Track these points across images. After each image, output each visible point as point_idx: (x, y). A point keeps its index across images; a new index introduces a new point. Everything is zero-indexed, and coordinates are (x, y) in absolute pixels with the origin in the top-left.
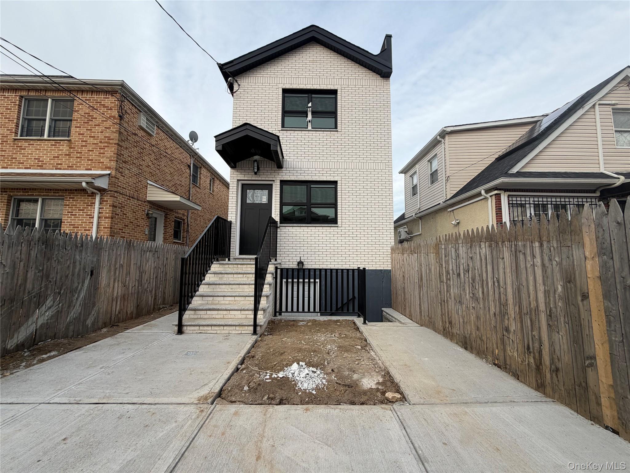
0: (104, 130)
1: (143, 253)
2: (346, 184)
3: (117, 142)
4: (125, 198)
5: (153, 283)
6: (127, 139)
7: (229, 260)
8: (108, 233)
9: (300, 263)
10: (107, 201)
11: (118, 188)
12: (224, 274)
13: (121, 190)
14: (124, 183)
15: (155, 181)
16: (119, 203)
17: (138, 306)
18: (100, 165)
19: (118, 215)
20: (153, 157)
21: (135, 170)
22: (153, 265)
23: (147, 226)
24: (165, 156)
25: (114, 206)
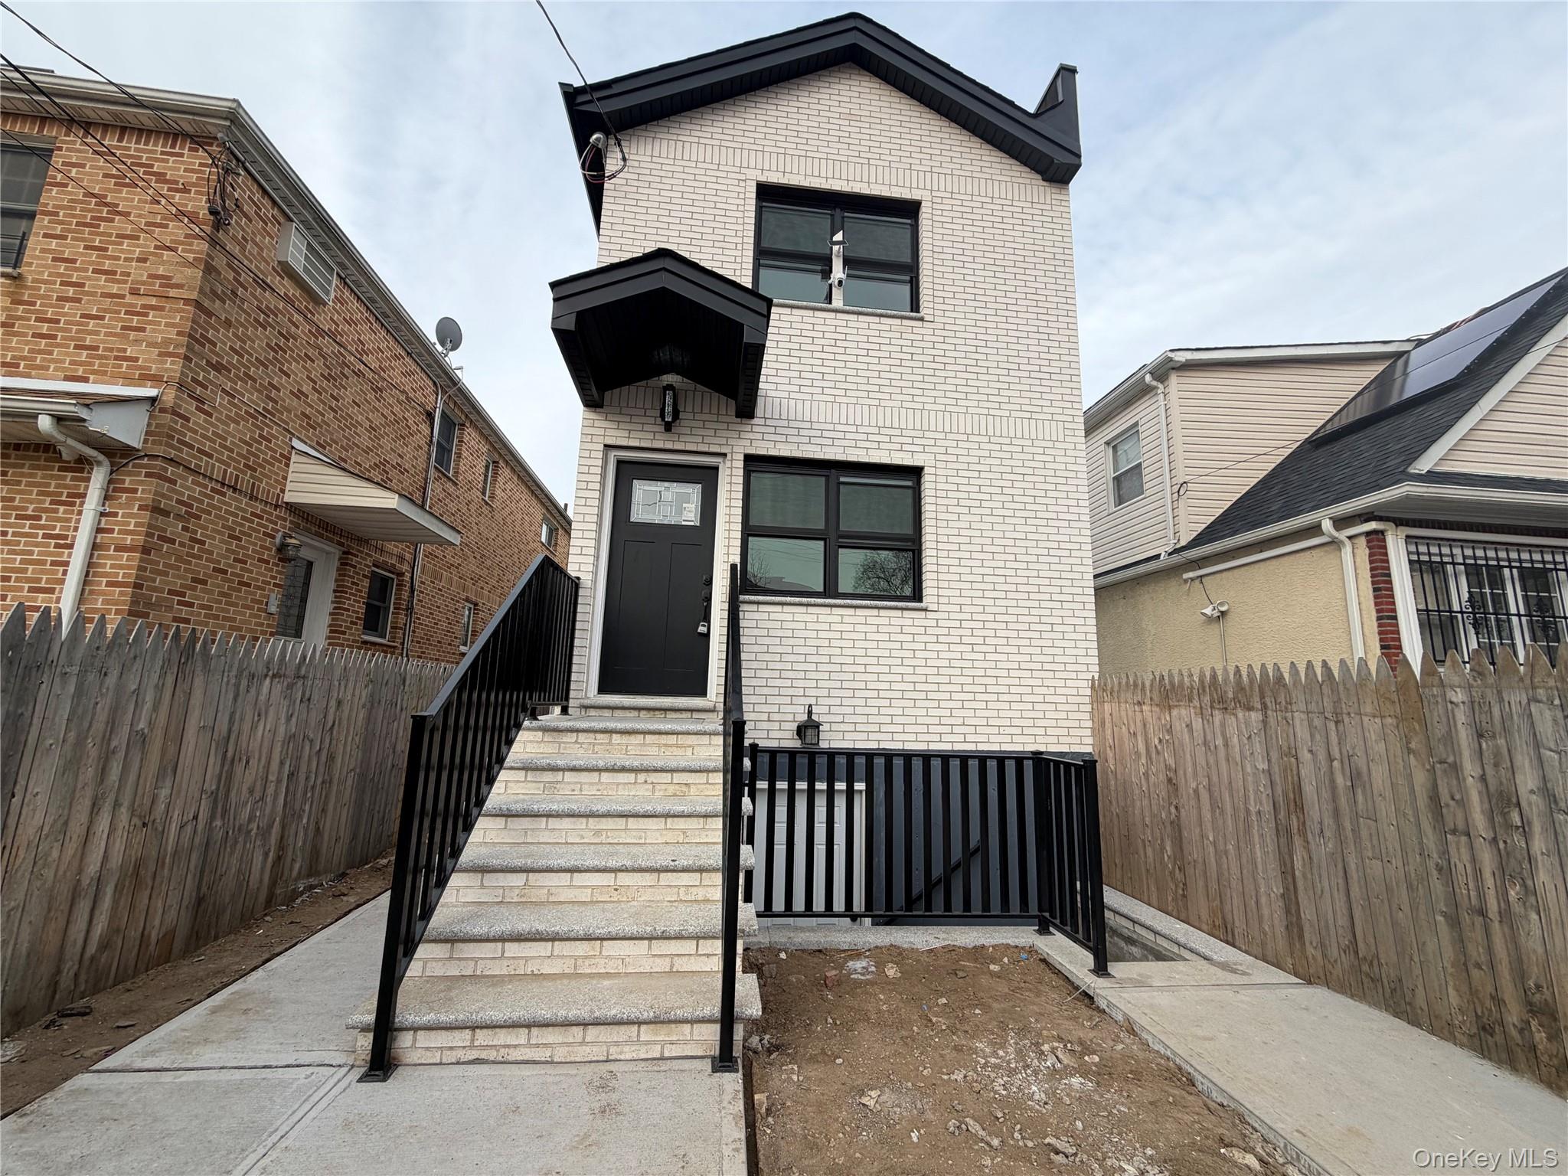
0: (152, 254)
1: (244, 683)
2: (950, 479)
3: (194, 295)
4: (206, 487)
5: (275, 799)
6: (234, 293)
7: (565, 710)
8: (124, 603)
9: (808, 728)
10: (135, 491)
11: (180, 450)
12: (563, 770)
13: (194, 457)
14: (203, 436)
15: (318, 443)
16: (179, 502)
17: (200, 900)
18: (121, 366)
19: (173, 542)
20: (318, 368)
21: (251, 398)
22: (282, 729)
23: (275, 585)
24: (358, 374)
25: (156, 510)
